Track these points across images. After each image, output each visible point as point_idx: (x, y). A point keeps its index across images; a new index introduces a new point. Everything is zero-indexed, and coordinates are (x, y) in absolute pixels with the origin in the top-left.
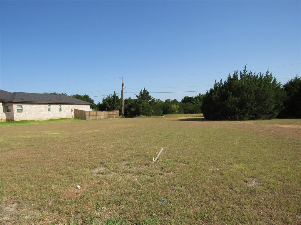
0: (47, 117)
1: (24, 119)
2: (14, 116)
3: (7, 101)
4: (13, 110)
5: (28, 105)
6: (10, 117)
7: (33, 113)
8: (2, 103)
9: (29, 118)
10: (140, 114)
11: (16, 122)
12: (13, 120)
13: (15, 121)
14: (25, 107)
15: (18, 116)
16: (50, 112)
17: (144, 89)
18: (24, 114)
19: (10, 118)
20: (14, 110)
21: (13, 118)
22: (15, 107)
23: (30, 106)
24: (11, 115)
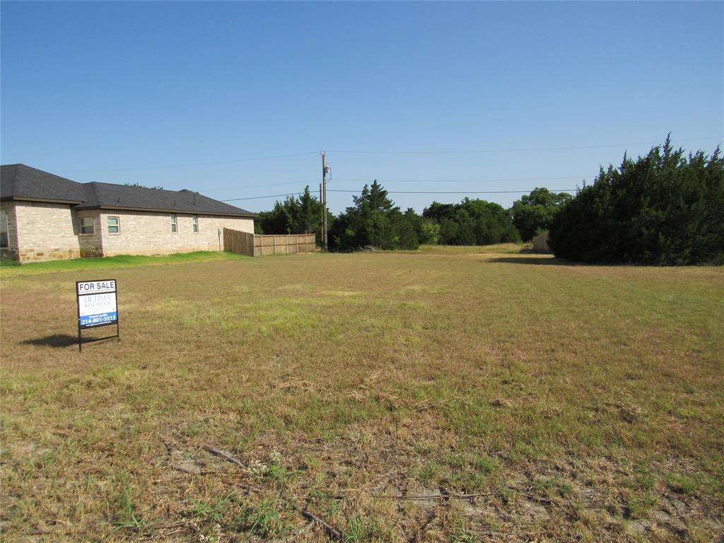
0: (169, 246)
1: (123, 252)
2: (104, 245)
3: (82, 205)
4: (99, 230)
5: (132, 217)
6: (93, 247)
7: (141, 237)
8: (69, 211)
9: (133, 249)
10: (369, 243)
11: (109, 259)
12: (102, 255)
13: (104, 257)
14: (127, 220)
15: (111, 245)
16: (176, 236)
17: (375, 182)
18: (124, 238)
19: (91, 248)
20: (103, 227)
21: (101, 249)
22: (105, 219)
23: (134, 220)
24: (92, 240)
